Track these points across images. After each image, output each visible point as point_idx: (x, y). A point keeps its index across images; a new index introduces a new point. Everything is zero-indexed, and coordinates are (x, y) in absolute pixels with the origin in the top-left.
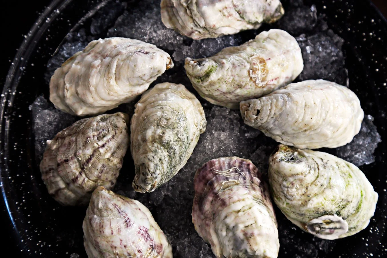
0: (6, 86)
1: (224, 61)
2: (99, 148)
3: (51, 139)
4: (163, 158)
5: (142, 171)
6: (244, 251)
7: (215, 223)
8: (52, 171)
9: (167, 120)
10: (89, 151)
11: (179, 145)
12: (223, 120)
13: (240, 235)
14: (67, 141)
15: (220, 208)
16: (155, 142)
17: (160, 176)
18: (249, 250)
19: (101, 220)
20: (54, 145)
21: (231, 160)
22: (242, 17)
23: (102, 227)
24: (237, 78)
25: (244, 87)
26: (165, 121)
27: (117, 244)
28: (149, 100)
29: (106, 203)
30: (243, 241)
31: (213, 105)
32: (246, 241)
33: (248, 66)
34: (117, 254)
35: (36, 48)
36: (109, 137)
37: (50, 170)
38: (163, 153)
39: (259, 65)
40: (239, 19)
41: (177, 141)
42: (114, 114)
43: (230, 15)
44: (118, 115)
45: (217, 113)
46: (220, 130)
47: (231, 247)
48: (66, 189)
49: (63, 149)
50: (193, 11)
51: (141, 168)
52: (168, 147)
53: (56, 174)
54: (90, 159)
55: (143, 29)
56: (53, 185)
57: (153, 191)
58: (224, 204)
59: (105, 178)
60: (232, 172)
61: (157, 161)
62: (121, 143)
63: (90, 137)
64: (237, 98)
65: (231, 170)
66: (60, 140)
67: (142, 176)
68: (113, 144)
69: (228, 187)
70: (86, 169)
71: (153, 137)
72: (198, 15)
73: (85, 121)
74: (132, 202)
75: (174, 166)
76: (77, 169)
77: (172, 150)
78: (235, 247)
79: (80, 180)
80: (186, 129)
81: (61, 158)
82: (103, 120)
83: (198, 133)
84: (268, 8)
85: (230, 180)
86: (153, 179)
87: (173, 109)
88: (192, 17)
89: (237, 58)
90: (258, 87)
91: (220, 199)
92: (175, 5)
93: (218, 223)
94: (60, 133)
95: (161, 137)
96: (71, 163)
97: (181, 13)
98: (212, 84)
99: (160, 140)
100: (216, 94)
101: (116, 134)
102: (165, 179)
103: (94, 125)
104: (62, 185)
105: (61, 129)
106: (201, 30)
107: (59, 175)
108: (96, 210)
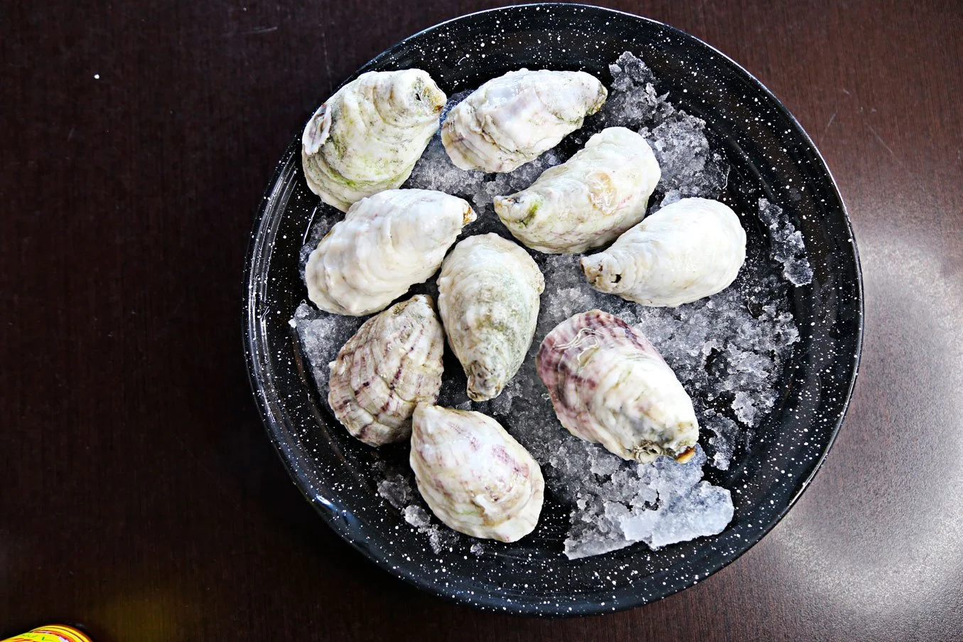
1: (550, 189)
2: (407, 354)
3: (333, 360)
4: (500, 347)
5: (475, 373)
6: (649, 431)
7: (593, 414)
8: (348, 404)
9: (489, 290)
10: (394, 364)
11: (517, 321)
12: (568, 272)
13: (634, 413)
14: (358, 356)
15: (591, 392)
16: (482, 326)
17: (504, 370)
18: (655, 427)
19: (437, 449)
20: (340, 366)
21: (572, 321)
22: (561, 118)
23: (441, 458)
24: (574, 210)
25: (587, 220)
26: (487, 293)
27: (467, 476)
28: (455, 268)
29: (437, 424)
30: (642, 420)
31: (547, 255)
32: (646, 418)
33: (586, 189)
34: (472, 491)
36: (415, 334)
37: (346, 402)
38: (498, 338)
39: (602, 185)
40: (558, 122)
41: (512, 315)
42: (411, 300)
43: (545, 121)
44: (416, 300)
45: (556, 264)
47: (631, 433)
48: (375, 422)
49: (356, 370)
50: (493, 134)
51: (473, 367)
52: (502, 327)
53: (355, 407)
54: (399, 372)
56: (355, 422)
57: (499, 393)
58: (593, 385)
59: (425, 392)
60: (582, 337)
61: (492, 352)
62: (435, 337)
63: (390, 343)
64: (580, 237)
65: (579, 335)
66: (347, 358)
67: (477, 378)
68: (424, 343)
69: (587, 360)
70: (398, 387)
71: (478, 320)
72: (503, 138)
73: (374, 321)
74: (470, 414)
75: (519, 351)
76: (384, 392)
77: (509, 331)
78: (636, 432)
79: (393, 407)
80: (521, 297)
81: (356, 383)
82: (398, 312)
83: (536, 296)
84: (588, 94)
85: (585, 349)
86: (496, 379)
87: (493, 272)
88: (494, 143)
89: (569, 181)
90: (607, 215)
91: (584, 381)
93: (597, 413)
94: (343, 348)
95: (488, 318)
96: (372, 385)
97: (478, 142)
98: (540, 227)
99: (488, 322)
100: (548, 239)
101: (423, 327)
102: (510, 374)
103: (390, 324)
104: (368, 419)
105: (344, 342)
106: (513, 156)
107: (359, 406)
108: (425, 437)
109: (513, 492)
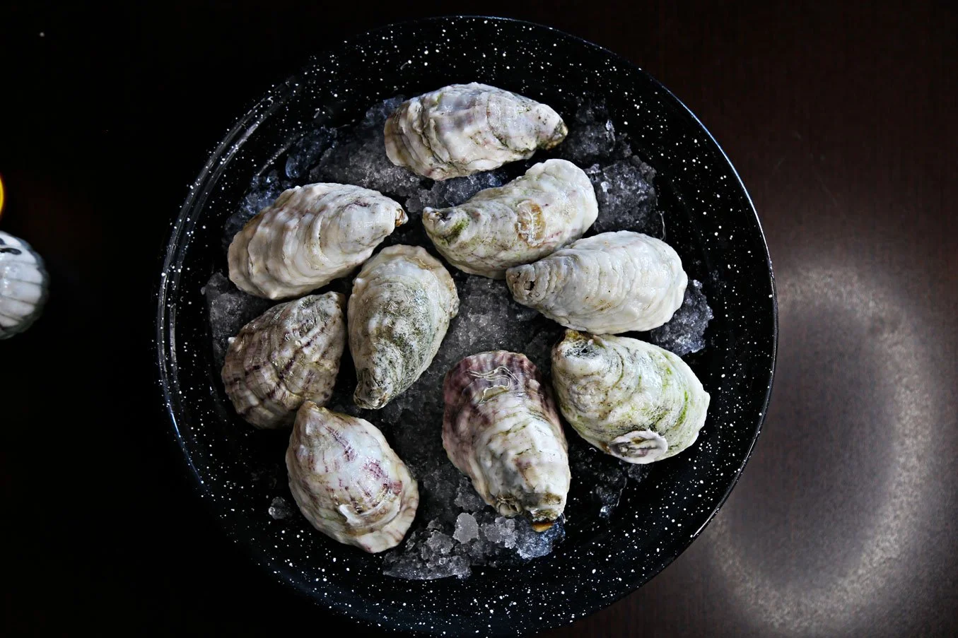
0: (168, 260)
1: (480, 211)
2: (302, 347)
3: (233, 336)
4: (394, 360)
5: (365, 380)
6: (518, 488)
7: (474, 448)
8: (238, 382)
9: (398, 303)
10: (288, 353)
11: (417, 339)
12: (483, 297)
13: (511, 465)
14: (256, 338)
15: (481, 428)
16: (382, 337)
17: (391, 385)
18: (525, 487)
19: (311, 451)
20: (238, 344)
21: (496, 356)
22: (505, 145)
23: (312, 462)
24: (499, 236)
25: (510, 248)
26: (395, 305)
27: (334, 484)
28: (372, 272)
29: (316, 428)
30: (515, 474)
31: (469, 274)
32: (520, 474)
33: (515, 218)
34: (336, 500)
35: (208, 203)
36: (316, 330)
37: (236, 380)
38: (394, 353)
39: (532, 215)
40: (501, 147)
41: (414, 333)
42: (324, 295)
43: (487, 143)
44: (329, 297)
45: (474, 287)
46: (478, 313)
47: (500, 482)
48: (261, 406)
49: (251, 351)
50: (432, 139)
51: (363, 374)
52: (401, 343)
53: (244, 386)
54: (290, 364)
55: (360, 168)
56: (242, 401)
57: (383, 406)
58: (486, 421)
59: (314, 389)
60: (498, 373)
61: (385, 363)
62: (335, 338)
63: (288, 333)
64: (502, 263)
65: (496, 371)
66: (246, 337)
67: (365, 386)
68: (322, 341)
69: (492, 396)
70: (286, 378)
71: (379, 329)
72: (440, 145)
73: (282, 307)
74: (355, 421)
75: (413, 370)
76: (273, 379)
77: (407, 348)
78: (505, 483)
79: (278, 395)
80: (427, 316)
81: (249, 363)
82: (308, 305)
83: (446, 318)
85: (495, 386)
86: (382, 391)
87: (407, 286)
88: (430, 149)
89: (500, 206)
90: (531, 247)
91: (480, 415)
92: (404, 132)
93: (478, 450)
94: (246, 327)
95: (390, 330)
96: (263, 370)
97: (415, 143)
98: (463, 246)
99: (388, 334)
100: (469, 260)
101: (326, 325)
102: (399, 389)
103: (294, 314)
104: (254, 401)
106: (445, 167)
107: (248, 387)
108: (302, 437)
109: (379, 507)
